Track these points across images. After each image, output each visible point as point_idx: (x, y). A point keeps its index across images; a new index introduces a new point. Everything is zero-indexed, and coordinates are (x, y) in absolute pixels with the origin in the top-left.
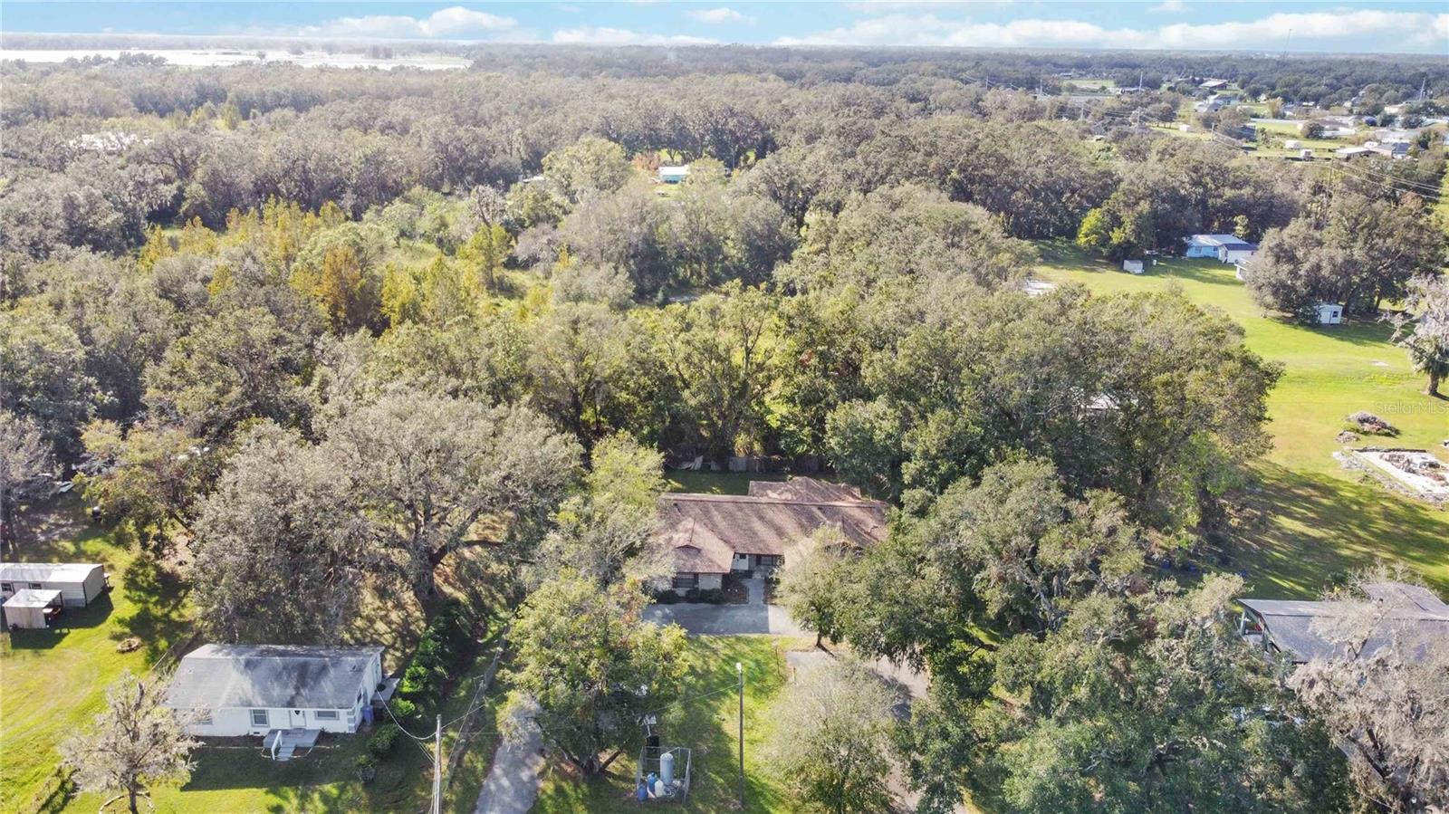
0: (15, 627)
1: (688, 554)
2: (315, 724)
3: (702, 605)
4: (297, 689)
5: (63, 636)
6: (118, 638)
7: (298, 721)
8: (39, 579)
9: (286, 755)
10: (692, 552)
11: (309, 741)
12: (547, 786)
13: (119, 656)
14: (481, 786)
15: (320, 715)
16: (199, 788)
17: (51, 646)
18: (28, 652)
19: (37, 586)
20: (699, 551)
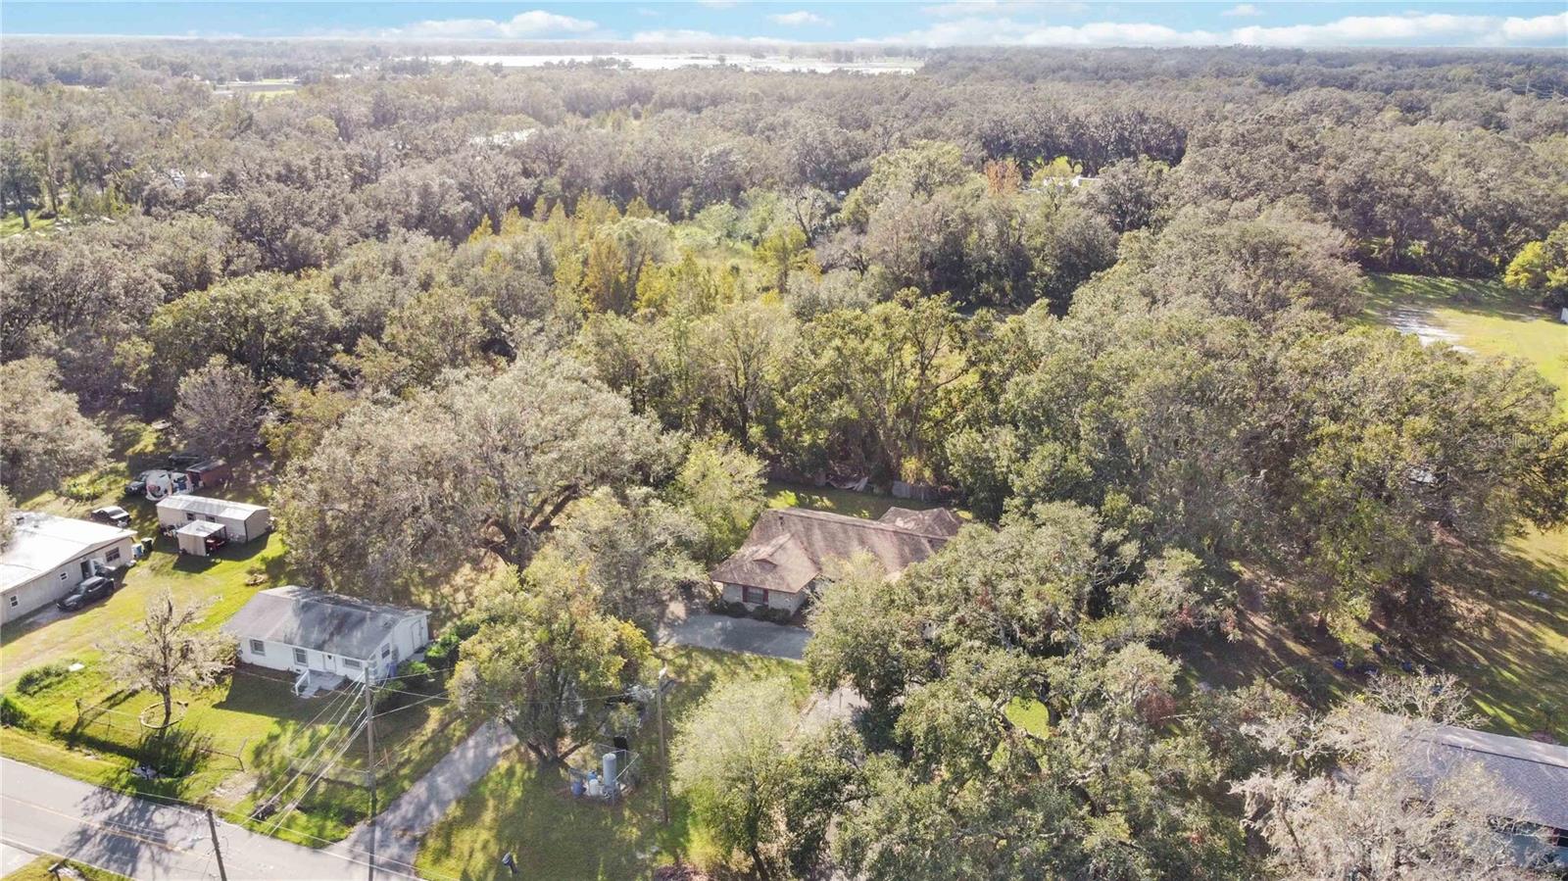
0: (184, 552)
1: (763, 568)
2: (342, 671)
3: (765, 624)
4: (332, 635)
5: (215, 564)
6: (251, 572)
7: (330, 666)
8: (214, 513)
9: (308, 694)
10: (767, 566)
11: (331, 685)
12: (503, 765)
13: (243, 588)
14: (447, 751)
15: (347, 662)
16: (227, 708)
17: (199, 571)
18: (181, 574)
19: (211, 519)
20: (775, 566)
